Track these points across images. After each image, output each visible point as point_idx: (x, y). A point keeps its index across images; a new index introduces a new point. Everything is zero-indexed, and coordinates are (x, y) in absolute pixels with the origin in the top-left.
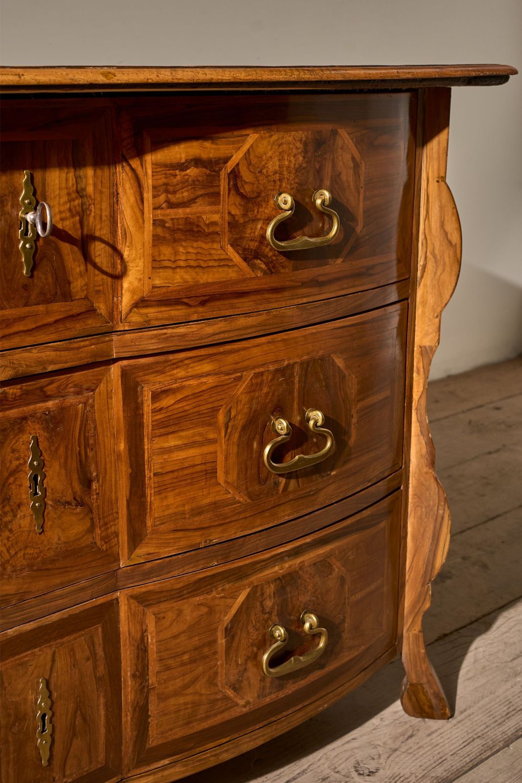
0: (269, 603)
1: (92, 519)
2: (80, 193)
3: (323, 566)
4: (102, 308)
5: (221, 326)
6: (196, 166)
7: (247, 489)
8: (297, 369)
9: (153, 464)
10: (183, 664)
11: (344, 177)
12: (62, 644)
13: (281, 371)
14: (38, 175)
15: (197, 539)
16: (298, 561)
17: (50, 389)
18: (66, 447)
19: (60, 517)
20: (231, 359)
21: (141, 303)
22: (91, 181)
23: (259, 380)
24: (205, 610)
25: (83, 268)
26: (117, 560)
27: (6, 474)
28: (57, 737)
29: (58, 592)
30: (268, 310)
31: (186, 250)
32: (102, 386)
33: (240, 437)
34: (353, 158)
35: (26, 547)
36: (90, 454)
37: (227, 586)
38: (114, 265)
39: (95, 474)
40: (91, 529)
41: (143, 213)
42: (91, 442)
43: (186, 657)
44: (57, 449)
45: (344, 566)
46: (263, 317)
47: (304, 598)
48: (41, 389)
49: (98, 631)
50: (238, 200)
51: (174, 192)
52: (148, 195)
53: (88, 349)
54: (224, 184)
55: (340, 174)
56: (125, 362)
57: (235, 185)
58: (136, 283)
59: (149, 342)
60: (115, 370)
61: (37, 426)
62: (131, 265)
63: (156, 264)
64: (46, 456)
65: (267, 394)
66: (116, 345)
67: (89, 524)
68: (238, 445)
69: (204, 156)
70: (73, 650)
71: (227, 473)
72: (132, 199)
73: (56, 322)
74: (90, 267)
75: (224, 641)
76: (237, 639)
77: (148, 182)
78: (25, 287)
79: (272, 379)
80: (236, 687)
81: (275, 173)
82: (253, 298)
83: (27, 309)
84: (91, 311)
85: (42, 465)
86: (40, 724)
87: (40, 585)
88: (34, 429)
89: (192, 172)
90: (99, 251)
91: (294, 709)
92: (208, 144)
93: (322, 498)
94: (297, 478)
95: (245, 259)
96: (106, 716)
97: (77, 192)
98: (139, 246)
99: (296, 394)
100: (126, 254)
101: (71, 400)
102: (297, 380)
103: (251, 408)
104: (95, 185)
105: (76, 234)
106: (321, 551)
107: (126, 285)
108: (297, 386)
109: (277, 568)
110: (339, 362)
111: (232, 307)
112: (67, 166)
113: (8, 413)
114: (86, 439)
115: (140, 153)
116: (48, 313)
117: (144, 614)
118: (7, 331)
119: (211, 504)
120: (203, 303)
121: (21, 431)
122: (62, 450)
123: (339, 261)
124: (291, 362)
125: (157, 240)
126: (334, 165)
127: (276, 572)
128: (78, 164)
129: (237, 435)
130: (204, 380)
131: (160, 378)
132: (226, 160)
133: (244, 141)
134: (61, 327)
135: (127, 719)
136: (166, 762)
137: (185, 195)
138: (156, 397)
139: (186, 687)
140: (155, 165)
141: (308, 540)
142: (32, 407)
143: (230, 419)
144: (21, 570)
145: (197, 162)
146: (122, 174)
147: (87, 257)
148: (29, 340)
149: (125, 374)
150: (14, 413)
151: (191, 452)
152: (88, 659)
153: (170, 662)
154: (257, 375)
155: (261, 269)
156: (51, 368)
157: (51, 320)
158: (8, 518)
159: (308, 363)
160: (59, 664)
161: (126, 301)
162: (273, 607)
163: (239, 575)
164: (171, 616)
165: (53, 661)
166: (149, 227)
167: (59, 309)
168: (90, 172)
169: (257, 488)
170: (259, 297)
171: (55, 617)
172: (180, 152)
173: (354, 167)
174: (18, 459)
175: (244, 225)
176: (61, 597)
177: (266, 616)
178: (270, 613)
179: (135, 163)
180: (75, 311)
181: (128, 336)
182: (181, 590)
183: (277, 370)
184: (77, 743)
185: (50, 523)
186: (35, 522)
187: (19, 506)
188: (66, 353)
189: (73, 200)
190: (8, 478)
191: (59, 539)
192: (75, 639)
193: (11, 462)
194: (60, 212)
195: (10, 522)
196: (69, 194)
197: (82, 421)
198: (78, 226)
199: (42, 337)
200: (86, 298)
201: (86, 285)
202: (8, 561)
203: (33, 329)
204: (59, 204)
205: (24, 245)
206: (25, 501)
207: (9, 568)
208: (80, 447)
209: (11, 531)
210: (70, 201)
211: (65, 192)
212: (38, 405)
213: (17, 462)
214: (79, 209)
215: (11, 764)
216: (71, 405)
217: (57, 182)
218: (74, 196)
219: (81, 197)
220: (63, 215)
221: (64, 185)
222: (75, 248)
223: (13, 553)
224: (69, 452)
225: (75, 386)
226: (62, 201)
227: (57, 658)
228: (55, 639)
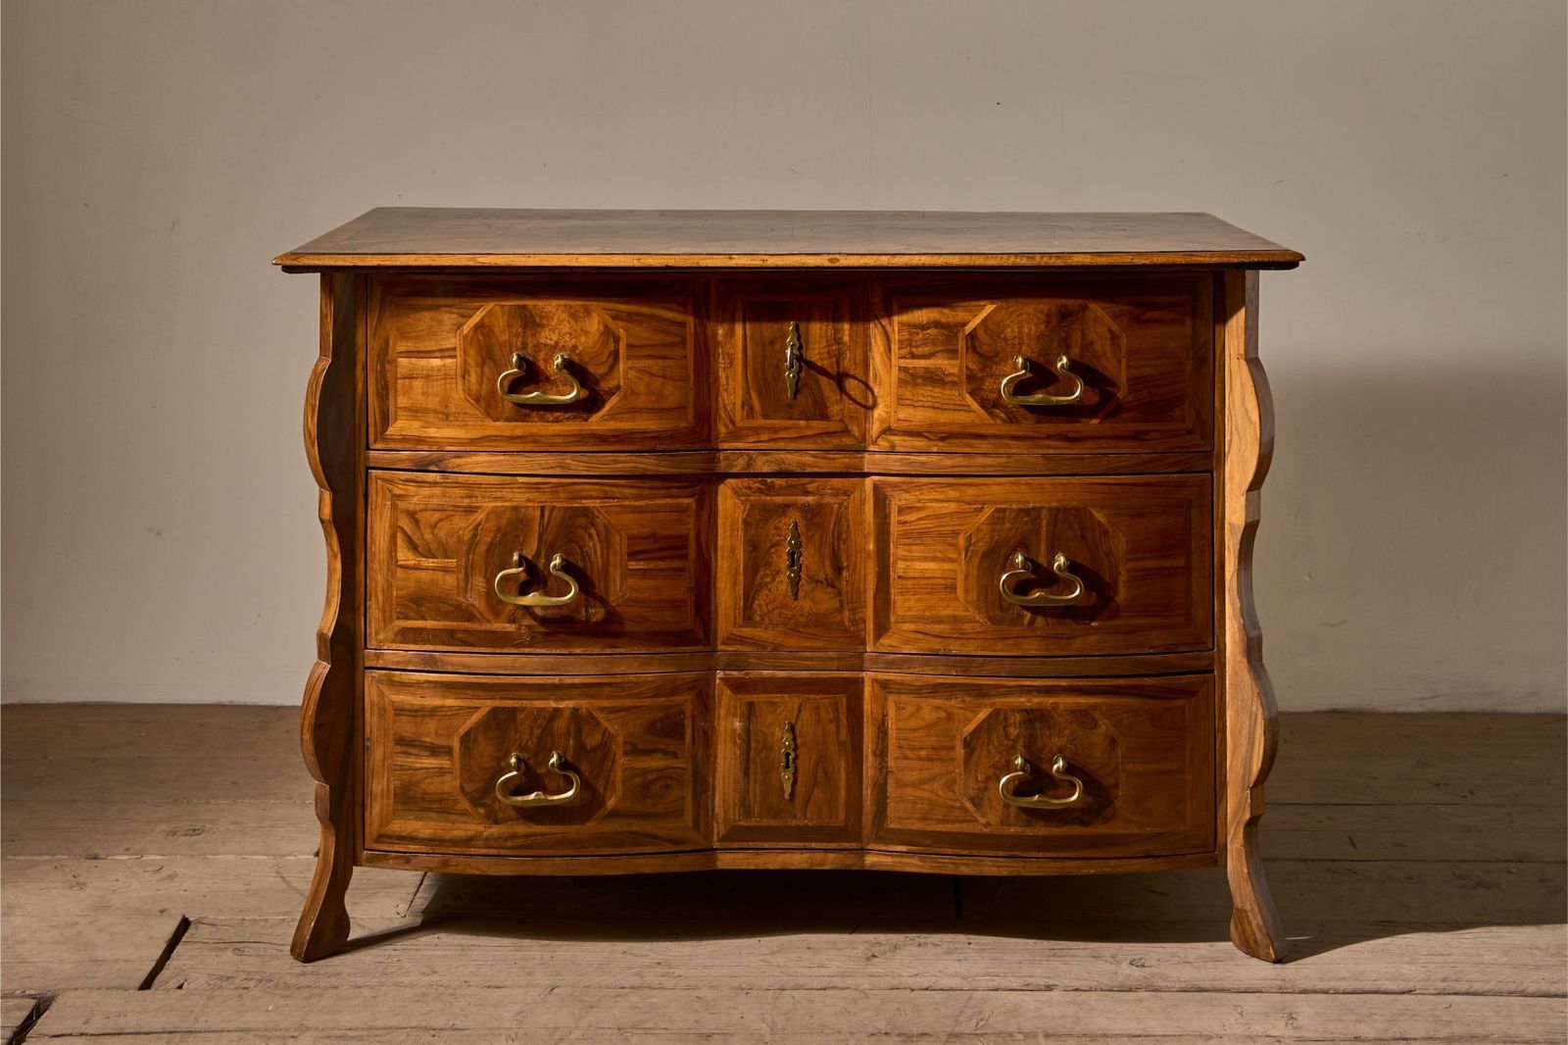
0: (1014, 732)
1: (841, 601)
2: (838, 341)
3: (1083, 716)
4: (855, 430)
5: (959, 460)
6: (936, 327)
7: (987, 612)
8: (1044, 512)
9: (899, 567)
10: (920, 759)
11: (1098, 347)
12: (809, 699)
13: (1027, 512)
14: (803, 326)
15: (937, 645)
16: (1050, 701)
17: (811, 487)
18: (822, 536)
19: (812, 592)
20: (971, 492)
21: (887, 431)
22: (847, 333)
23: (1001, 515)
24: (943, 714)
25: (838, 397)
26: (863, 643)
27: (768, 545)
28: (799, 779)
29: (808, 654)
30: (1009, 455)
31: (928, 393)
32: (857, 494)
33: (980, 563)
34: (1110, 330)
35: (782, 607)
36: (842, 546)
37: (967, 699)
38: (866, 398)
39: (845, 564)
40: (841, 609)
41: (890, 360)
42: (844, 536)
43: (923, 753)
44: (812, 536)
45: (1115, 726)
46: (1004, 460)
47: (1056, 742)
48: (803, 485)
49: (843, 700)
50: (976, 357)
51: (917, 347)
52: (895, 347)
53: (842, 461)
54: (961, 345)
55: (1092, 343)
56: (877, 478)
57: (973, 346)
58: (884, 415)
59: (894, 463)
60: (869, 482)
61: (797, 514)
62: (879, 400)
63: (900, 401)
64: (803, 539)
65: (1010, 529)
66: (869, 462)
67: (837, 604)
68: (979, 569)
69: (944, 320)
70: (818, 708)
71: (966, 591)
72: (882, 348)
73: (815, 435)
74: (844, 397)
75: (963, 751)
76: (976, 754)
77: (895, 337)
78: (790, 406)
79: (1015, 518)
80: (977, 802)
81: (1014, 338)
82: (992, 441)
83: (791, 422)
84: (846, 432)
85: (799, 545)
86: (784, 759)
87: (794, 642)
88: (794, 516)
89: (932, 331)
90: (852, 385)
91: (1046, 854)
92: (946, 311)
93: (1077, 645)
94: (1045, 616)
95: (983, 407)
96: (847, 779)
97: (835, 340)
98: (887, 386)
99: (1043, 536)
100: (876, 391)
101: (828, 500)
102: (1044, 523)
103: (992, 539)
104: (850, 336)
105: (834, 371)
106: (1082, 700)
107: (876, 415)
108: (1044, 529)
109: (1023, 699)
110: (1100, 516)
111: (970, 446)
112: (827, 321)
113: (774, 498)
114: (840, 534)
115: (889, 314)
116: (808, 427)
117: (886, 699)
118: (773, 436)
119: (949, 617)
120: (942, 439)
121: (784, 514)
122: (817, 536)
123: (1095, 421)
124: (1038, 505)
125: (902, 382)
126: (1084, 335)
127: (1022, 703)
128: (836, 318)
129: (977, 560)
130: (945, 504)
131: (906, 496)
132: (965, 324)
133: (980, 311)
134: (819, 440)
135: (868, 792)
136: (904, 848)
137: (926, 350)
138: (901, 511)
139: (923, 782)
140: (901, 324)
141: (1064, 683)
142: (794, 498)
143: (970, 544)
144: (777, 625)
145: (937, 324)
146: (874, 330)
147: (842, 389)
148: (792, 446)
149: (876, 487)
150: (779, 499)
151: (932, 565)
152: (831, 722)
153: (909, 753)
154: (998, 510)
155: (1001, 418)
156: (808, 470)
157: (811, 433)
158: (768, 580)
159: (1058, 510)
160: (805, 715)
161: (875, 428)
162: (1018, 736)
163: (980, 692)
164: (910, 709)
165: (800, 711)
166: (895, 371)
167: (818, 425)
168: (846, 326)
169: (999, 613)
170: (998, 441)
171: (805, 674)
172: (922, 316)
173: (1112, 338)
174: (780, 535)
175: (982, 379)
176: (810, 659)
177: (1011, 743)
178: (1015, 741)
179: (885, 322)
180: (830, 430)
181: (877, 456)
182: (921, 688)
183: (1021, 510)
184: (818, 793)
185: (803, 594)
186: (790, 590)
187: (778, 572)
188: (823, 461)
189: (832, 346)
190: (770, 548)
191: (811, 609)
192: (821, 699)
193: (773, 536)
194: (820, 354)
195: (770, 583)
196: (827, 341)
197: (836, 519)
198: (835, 365)
199: (802, 445)
200: (841, 420)
201: (841, 410)
202: (766, 614)
203: (795, 438)
204: (819, 348)
205: (789, 375)
206: (783, 570)
207: (767, 621)
208: (833, 538)
209: (770, 590)
210: (828, 346)
211: (825, 339)
212: (799, 498)
213: (778, 538)
214: (836, 353)
215: (758, 785)
216: (827, 504)
217: (818, 331)
218: (832, 342)
219: (839, 344)
220: (822, 356)
221: (823, 334)
222: (832, 381)
223: (771, 609)
224: (824, 540)
225: (833, 489)
226: (822, 345)
227: (803, 709)
228: (804, 692)
